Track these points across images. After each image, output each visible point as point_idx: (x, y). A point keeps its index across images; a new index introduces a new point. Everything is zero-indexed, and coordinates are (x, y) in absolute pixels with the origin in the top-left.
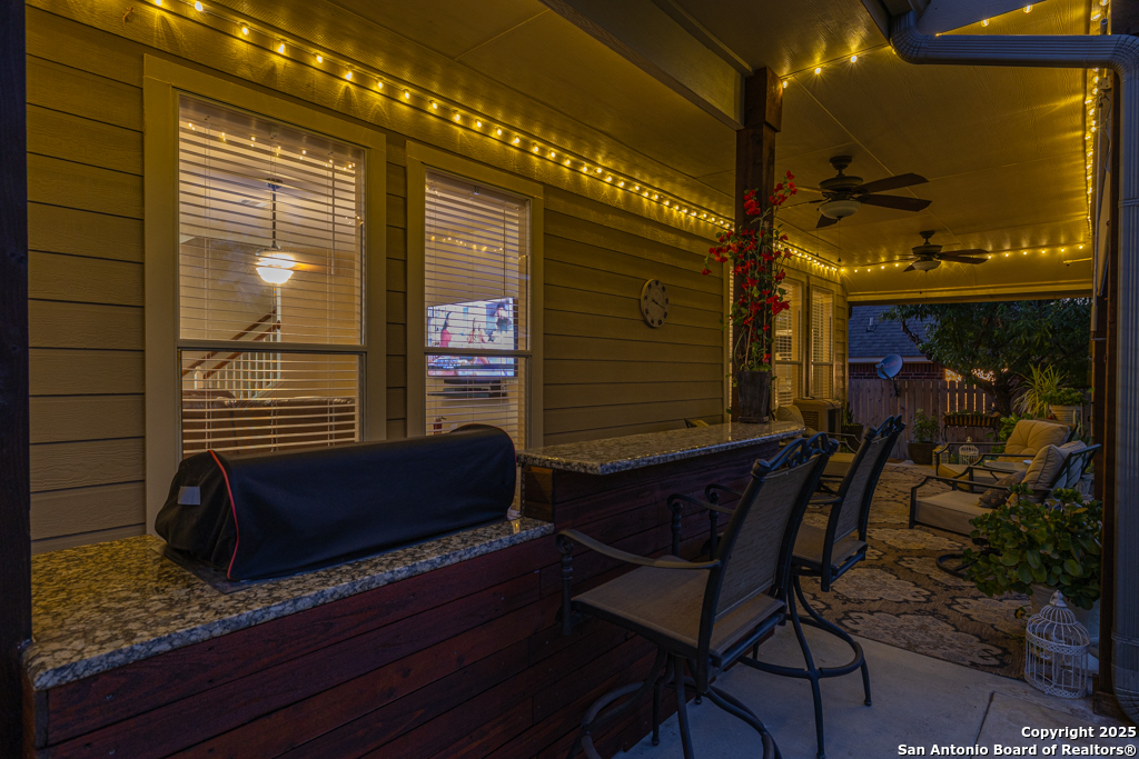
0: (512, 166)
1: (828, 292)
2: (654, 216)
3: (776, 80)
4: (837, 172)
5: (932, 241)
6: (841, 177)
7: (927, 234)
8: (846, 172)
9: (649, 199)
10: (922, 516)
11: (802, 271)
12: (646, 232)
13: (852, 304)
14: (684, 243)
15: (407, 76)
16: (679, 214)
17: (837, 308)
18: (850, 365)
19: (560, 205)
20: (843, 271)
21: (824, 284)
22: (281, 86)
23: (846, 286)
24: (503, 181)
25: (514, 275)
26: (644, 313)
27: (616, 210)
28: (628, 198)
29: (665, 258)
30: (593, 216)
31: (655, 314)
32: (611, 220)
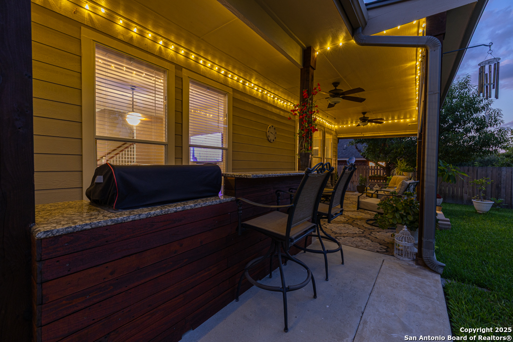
0: (221, 81)
1: (331, 134)
2: (272, 103)
3: (314, 51)
4: (334, 88)
5: (366, 116)
6: (336, 89)
7: (364, 113)
8: (337, 88)
9: (270, 97)
10: (361, 206)
11: (322, 126)
12: (269, 108)
13: (339, 138)
14: (282, 113)
15: (183, 44)
16: (280, 103)
17: (334, 139)
18: (338, 161)
19: (238, 96)
20: (336, 127)
21: (330, 131)
22: (135, 44)
23: (337, 132)
24: (218, 86)
25: (222, 125)
26: (268, 137)
27: (258, 100)
28: (262, 96)
29: (275, 118)
30: (250, 101)
31: (272, 137)
32: (256, 103)
